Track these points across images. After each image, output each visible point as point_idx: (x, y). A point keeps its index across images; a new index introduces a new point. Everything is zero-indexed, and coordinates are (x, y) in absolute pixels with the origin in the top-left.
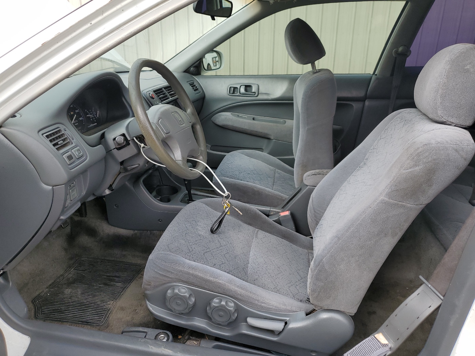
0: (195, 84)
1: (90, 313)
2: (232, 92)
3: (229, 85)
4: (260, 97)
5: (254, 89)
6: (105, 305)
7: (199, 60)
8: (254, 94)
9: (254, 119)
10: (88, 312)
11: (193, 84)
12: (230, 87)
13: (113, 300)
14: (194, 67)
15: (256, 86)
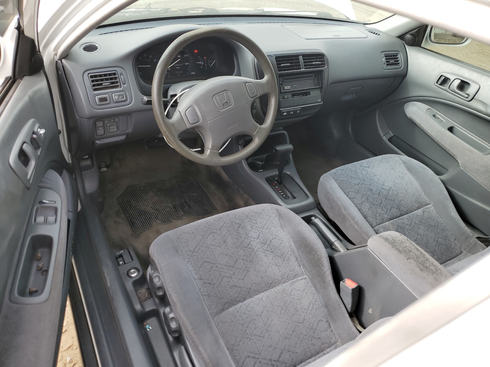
0: (398, 57)
1: (141, 220)
2: (440, 82)
3: (443, 72)
4: (473, 104)
5: (471, 90)
6: (153, 221)
7: (418, 28)
8: (467, 96)
9: (451, 129)
10: (141, 218)
11: (396, 56)
12: (442, 76)
13: (161, 221)
14: (411, 34)
15: (478, 87)
